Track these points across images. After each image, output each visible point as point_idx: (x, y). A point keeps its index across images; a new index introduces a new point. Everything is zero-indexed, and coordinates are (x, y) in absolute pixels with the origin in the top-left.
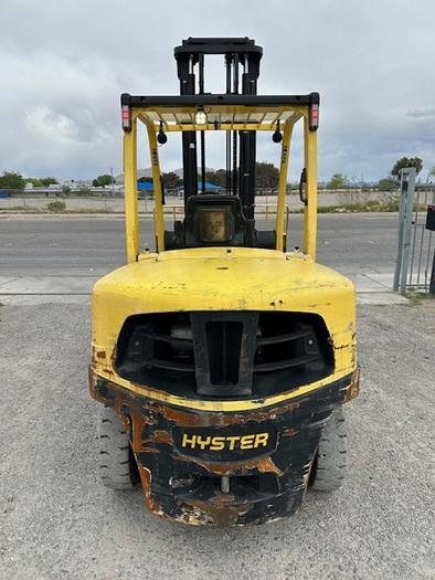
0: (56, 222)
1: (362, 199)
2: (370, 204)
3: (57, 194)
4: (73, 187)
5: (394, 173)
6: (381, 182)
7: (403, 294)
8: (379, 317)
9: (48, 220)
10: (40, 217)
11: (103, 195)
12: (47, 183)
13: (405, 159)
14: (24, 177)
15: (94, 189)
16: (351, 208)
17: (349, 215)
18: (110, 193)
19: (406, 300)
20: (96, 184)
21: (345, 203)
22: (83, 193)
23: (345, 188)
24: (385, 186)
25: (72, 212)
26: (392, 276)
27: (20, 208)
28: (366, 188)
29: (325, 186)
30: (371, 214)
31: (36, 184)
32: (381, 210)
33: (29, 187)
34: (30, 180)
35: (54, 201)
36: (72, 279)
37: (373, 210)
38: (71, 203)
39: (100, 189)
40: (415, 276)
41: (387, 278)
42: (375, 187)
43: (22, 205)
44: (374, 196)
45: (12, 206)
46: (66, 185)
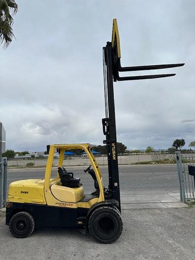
0: (31, 172)
1: (162, 157)
2: (166, 160)
3: (29, 158)
4: (36, 155)
5: (173, 145)
6: (169, 149)
7: (185, 203)
8: (177, 213)
9: (27, 171)
10: (23, 170)
12: (24, 153)
13: (177, 140)
14: (15, 152)
15: (45, 156)
16: (158, 162)
17: (157, 165)
19: (187, 206)
20: (46, 153)
21: (155, 160)
22: (40, 157)
23: (154, 152)
24: (171, 151)
25: (37, 167)
26: (179, 194)
27: (14, 166)
28: (163, 152)
29: (145, 151)
30: (167, 164)
31: (20, 154)
32: (171, 163)
33: (17, 156)
34: (17, 153)
37: (167, 163)
40: (189, 194)
41: (177, 195)
42: (166, 151)
43: (16, 164)
44: (167, 156)
45: (11, 165)
46: (33, 154)
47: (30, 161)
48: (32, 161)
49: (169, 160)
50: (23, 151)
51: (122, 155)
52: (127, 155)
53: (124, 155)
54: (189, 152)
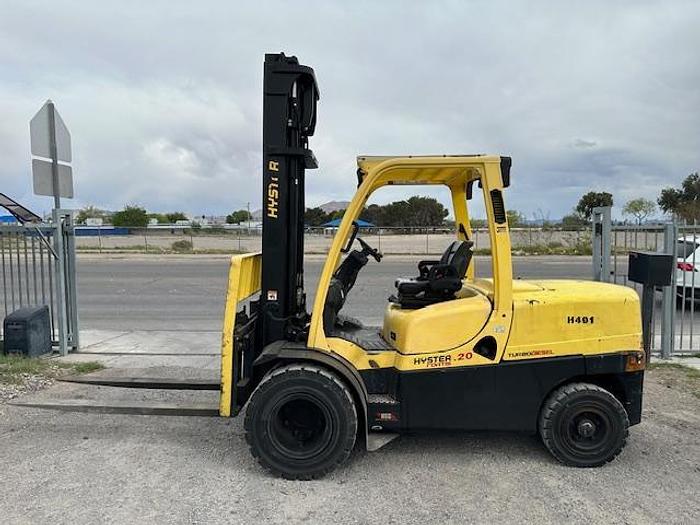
1: (543, 240)
2: (553, 245)
3: (185, 231)
4: (204, 224)
5: (579, 209)
9: (171, 261)
10: (161, 258)
11: (239, 232)
12: (173, 218)
13: (592, 195)
15: (227, 226)
16: (531, 250)
18: (246, 230)
20: (230, 220)
21: (522, 244)
22: (215, 230)
23: (521, 226)
24: (570, 225)
25: (199, 252)
27: (140, 248)
28: (547, 227)
31: (161, 220)
32: (567, 253)
33: (153, 223)
34: (154, 216)
35: (179, 239)
36: (193, 335)
37: (557, 253)
38: (199, 242)
39: (235, 226)
42: (558, 225)
43: (143, 244)
44: (558, 237)
45: (131, 245)
46: (197, 221)
48: (188, 238)
49: (560, 245)
50: (172, 212)
51: (433, 233)
52: (447, 232)
53: (437, 233)
54: (620, 228)
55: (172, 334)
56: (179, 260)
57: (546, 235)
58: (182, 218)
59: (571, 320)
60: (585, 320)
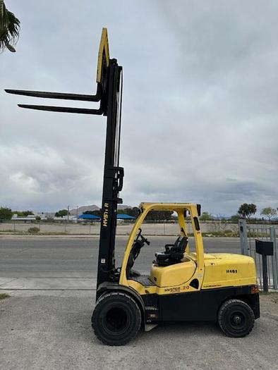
0: (34, 241)
1: (221, 228)
2: (227, 232)
3: (32, 221)
5: (239, 212)
6: (232, 217)
9: (28, 239)
10: (23, 237)
11: (62, 222)
12: (26, 214)
13: (245, 205)
14: (13, 211)
15: (56, 218)
16: (216, 234)
17: (215, 238)
18: (66, 220)
20: (57, 215)
21: (211, 231)
22: (50, 221)
23: (210, 220)
24: (234, 220)
25: (43, 234)
27: (10, 231)
28: (224, 221)
30: (228, 238)
31: (19, 215)
32: (234, 236)
33: (15, 217)
34: (16, 213)
36: (48, 280)
37: (229, 236)
38: (44, 228)
39: (60, 218)
42: (229, 220)
44: (229, 227)
45: (5, 230)
46: (39, 215)
47: (34, 226)
48: (37, 226)
49: (231, 232)
50: (25, 210)
51: (166, 223)
52: (173, 222)
53: (169, 223)
54: (261, 222)
55: (39, 280)
56: (33, 239)
57: (223, 226)
58: (30, 213)
59: (228, 271)
60: (233, 271)
